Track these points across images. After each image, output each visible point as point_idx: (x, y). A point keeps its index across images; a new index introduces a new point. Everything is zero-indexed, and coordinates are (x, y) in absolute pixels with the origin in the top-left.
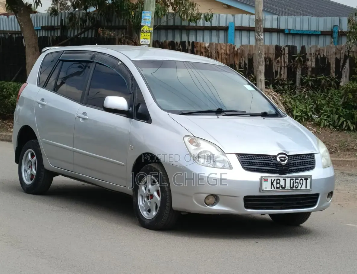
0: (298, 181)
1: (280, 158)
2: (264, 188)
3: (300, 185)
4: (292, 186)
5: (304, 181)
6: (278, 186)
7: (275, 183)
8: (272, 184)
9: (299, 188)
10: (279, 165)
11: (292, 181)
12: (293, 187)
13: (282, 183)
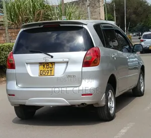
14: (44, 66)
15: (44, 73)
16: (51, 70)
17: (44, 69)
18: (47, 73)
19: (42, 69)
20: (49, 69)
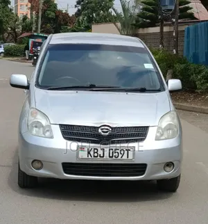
0: (119, 151)
1: (102, 129)
2: (80, 157)
3: (120, 156)
4: (111, 155)
5: (126, 152)
6: (96, 154)
7: (92, 153)
8: (89, 153)
9: (119, 157)
10: (99, 135)
11: (111, 151)
12: (112, 157)
13: (100, 152)
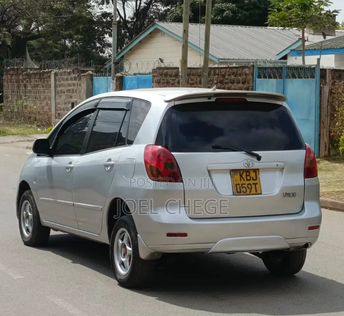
14: (241, 176)
15: (244, 189)
16: (255, 184)
17: (243, 182)
18: (248, 190)
19: (239, 182)
20: (251, 182)
